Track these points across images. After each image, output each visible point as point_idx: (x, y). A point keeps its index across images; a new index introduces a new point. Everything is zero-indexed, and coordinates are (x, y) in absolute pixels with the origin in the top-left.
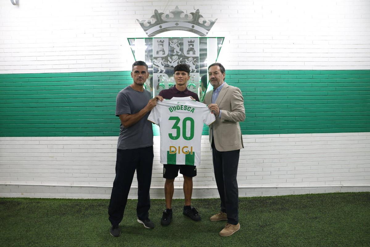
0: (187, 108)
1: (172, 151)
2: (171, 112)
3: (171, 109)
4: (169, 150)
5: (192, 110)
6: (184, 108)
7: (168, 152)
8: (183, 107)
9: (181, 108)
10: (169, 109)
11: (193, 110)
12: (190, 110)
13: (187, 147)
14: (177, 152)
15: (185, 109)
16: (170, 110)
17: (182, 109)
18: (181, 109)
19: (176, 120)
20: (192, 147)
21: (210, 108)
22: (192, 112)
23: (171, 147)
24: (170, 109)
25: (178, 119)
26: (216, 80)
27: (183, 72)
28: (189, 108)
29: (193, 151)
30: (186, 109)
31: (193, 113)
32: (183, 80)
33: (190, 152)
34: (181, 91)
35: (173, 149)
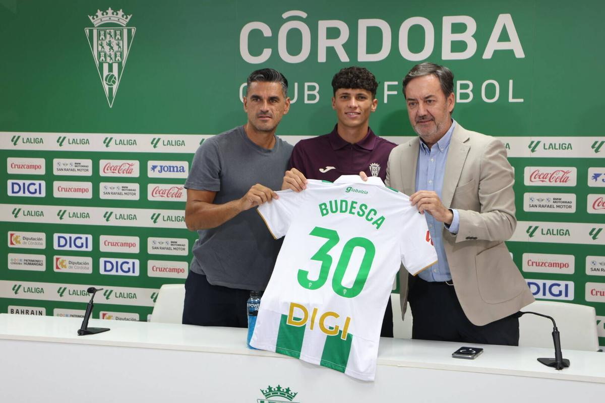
0: (367, 212)
1: (295, 319)
2: (323, 215)
3: (325, 209)
4: (287, 313)
5: (379, 219)
6: (358, 209)
7: (284, 317)
8: (357, 206)
9: (352, 207)
10: (320, 206)
11: (379, 222)
12: (372, 219)
13: (336, 316)
14: (308, 323)
15: (361, 213)
16: (322, 210)
17: (353, 210)
18: (351, 212)
19: (329, 239)
20: (348, 319)
21: (415, 203)
22: (376, 225)
23: (293, 305)
24: (323, 207)
25: (333, 237)
26: (432, 120)
27: (358, 91)
28: (373, 212)
29: (349, 331)
30: (364, 212)
31: (377, 228)
32: (359, 114)
33: (341, 332)
34: (352, 142)
35: (299, 313)
